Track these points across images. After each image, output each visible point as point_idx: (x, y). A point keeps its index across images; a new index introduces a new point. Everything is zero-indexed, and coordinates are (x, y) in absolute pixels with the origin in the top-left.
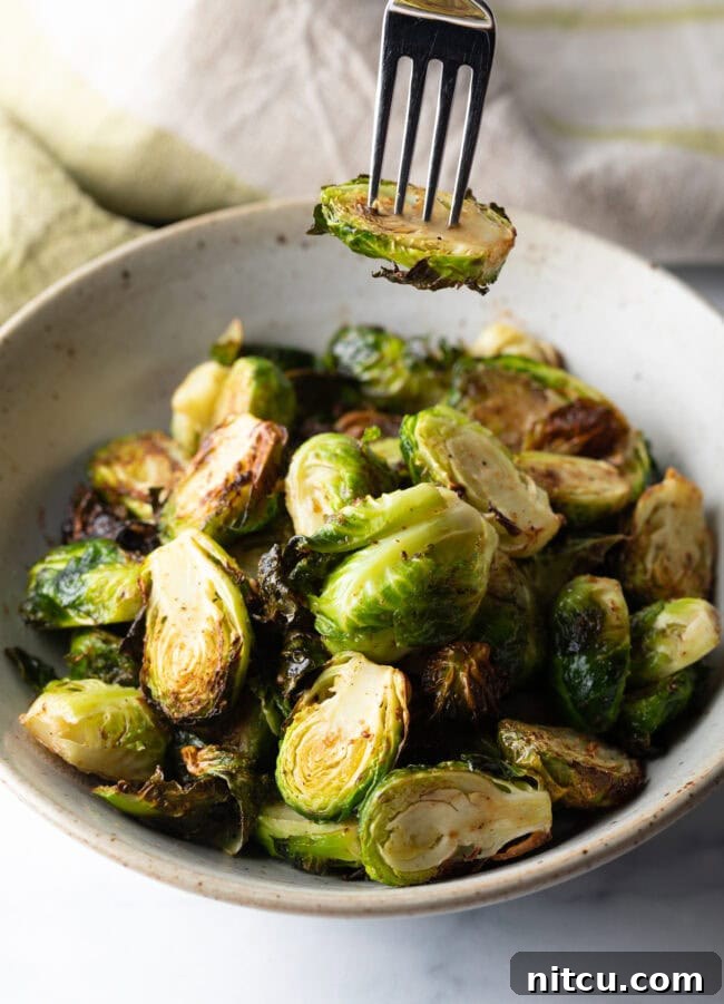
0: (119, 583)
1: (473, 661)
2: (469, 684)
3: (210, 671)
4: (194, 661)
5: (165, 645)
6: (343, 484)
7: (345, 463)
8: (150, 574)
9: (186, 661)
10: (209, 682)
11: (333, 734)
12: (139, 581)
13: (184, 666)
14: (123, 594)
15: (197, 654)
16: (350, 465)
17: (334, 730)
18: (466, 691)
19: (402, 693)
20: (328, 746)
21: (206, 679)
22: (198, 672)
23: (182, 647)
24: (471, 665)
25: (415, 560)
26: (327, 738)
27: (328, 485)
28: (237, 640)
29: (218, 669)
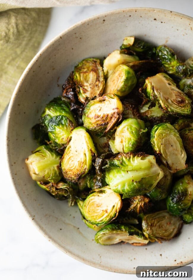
0: (63, 135)
1: (143, 202)
2: (139, 208)
3: (77, 172)
4: (73, 167)
5: (69, 157)
6: (130, 142)
7: (134, 136)
8: (71, 137)
9: (72, 165)
10: (75, 175)
11: (99, 204)
12: (68, 138)
13: (71, 167)
14: (63, 139)
15: (75, 166)
16: (135, 137)
17: (100, 203)
18: (138, 209)
19: (119, 208)
20: (97, 206)
21: (75, 173)
22: (74, 170)
23: (72, 161)
24: (142, 204)
25: (135, 184)
26: (98, 204)
27: (127, 140)
28: (86, 169)
29: (78, 173)
